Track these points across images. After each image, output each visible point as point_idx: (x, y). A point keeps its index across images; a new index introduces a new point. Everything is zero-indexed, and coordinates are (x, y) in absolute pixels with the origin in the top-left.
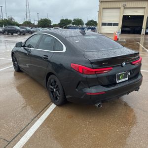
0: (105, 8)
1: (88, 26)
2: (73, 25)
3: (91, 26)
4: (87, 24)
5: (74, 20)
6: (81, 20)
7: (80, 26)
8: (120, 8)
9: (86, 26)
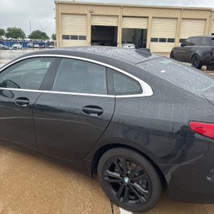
0: (64, 14)
1: (34, 40)
2: (8, 37)
3: (37, 40)
4: (31, 37)
5: (9, 29)
6: (20, 30)
7: (20, 39)
8: (86, 15)
9: (29, 39)
